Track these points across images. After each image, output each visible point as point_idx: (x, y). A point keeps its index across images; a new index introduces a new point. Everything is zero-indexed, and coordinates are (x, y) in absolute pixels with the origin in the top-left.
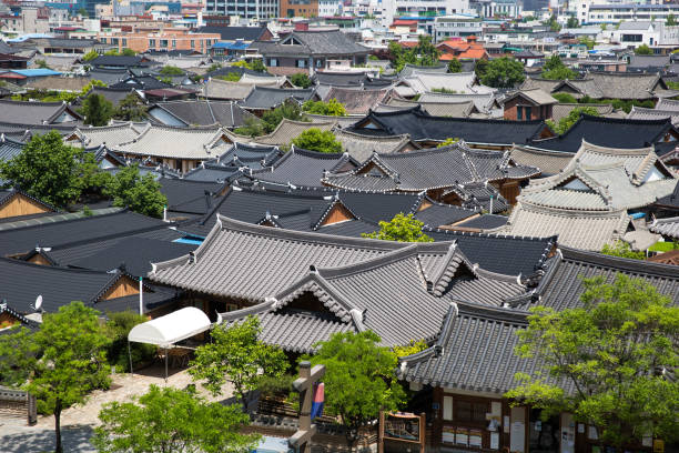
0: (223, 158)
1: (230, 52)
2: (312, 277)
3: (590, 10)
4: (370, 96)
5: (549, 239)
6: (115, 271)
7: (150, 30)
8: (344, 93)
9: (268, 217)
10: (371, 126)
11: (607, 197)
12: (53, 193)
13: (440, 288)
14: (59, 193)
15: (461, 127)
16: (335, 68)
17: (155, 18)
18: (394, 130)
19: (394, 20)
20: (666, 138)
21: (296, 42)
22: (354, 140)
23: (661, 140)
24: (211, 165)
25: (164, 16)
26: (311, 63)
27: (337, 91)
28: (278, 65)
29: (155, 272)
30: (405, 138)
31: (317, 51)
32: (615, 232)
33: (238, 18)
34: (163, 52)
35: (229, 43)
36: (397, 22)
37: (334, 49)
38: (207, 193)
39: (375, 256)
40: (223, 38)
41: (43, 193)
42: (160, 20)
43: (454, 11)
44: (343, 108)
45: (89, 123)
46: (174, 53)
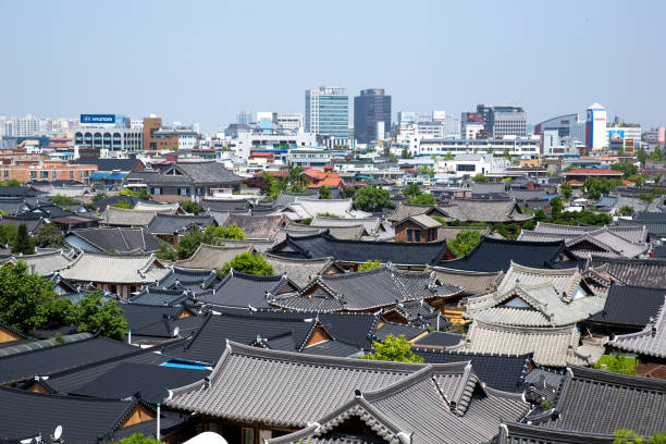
0: (162, 282)
1: (109, 182)
2: (357, 401)
3: (421, 143)
4: (265, 222)
5: (526, 356)
6: (130, 399)
7: (30, 163)
8: (241, 218)
9: (259, 340)
10: (288, 249)
11: (549, 313)
12: (21, 321)
13: (461, 407)
14: (26, 321)
15: (369, 250)
16: (218, 196)
17: (29, 151)
18: (310, 253)
19: (251, 152)
20: (561, 258)
21: (178, 173)
22: (278, 263)
23: (558, 260)
24: (153, 289)
25: (37, 150)
26: (192, 191)
27: (234, 216)
28: (161, 193)
29: (171, 398)
30: (329, 260)
31: (197, 180)
32: (570, 347)
33: (107, 150)
34: (45, 183)
35: (107, 173)
36: (254, 154)
37: (212, 178)
38: (165, 317)
39: (403, 378)
40: (100, 169)
41: (11, 321)
42: (33, 153)
43: (303, 144)
44: (242, 232)
45: (19, 251)
46: (58, 183)
